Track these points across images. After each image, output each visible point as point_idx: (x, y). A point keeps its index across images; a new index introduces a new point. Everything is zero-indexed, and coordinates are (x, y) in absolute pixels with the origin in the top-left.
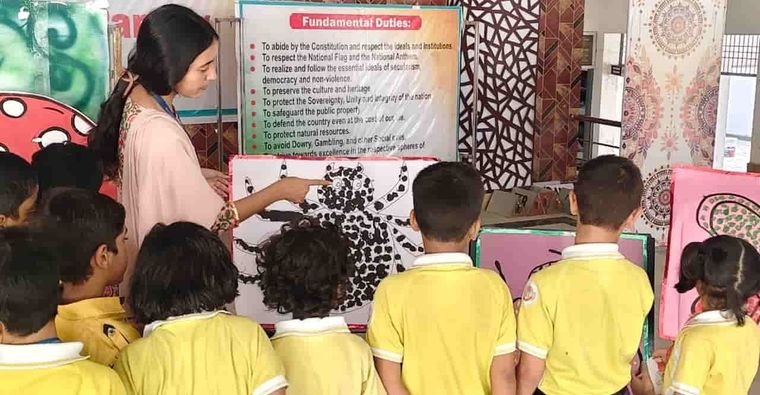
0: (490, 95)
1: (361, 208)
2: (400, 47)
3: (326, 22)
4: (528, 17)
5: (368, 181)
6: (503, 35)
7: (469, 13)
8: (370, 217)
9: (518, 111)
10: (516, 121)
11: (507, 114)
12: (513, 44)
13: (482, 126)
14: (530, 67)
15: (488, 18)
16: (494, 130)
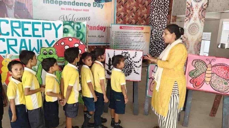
0: (156, 42)
1: (128, 59)
2: (139, 33)
3: (126, 28)
4: (164, 28)
5: (129, 54)
6: (159, 31)
7: (153, 27)
8: (129, 61)
9: (161, 45)
10: (161, 47)
11: (159, 46)
12: (161, 33)
13: (154, 48)
15: (156, 28)
16: (156, 49)
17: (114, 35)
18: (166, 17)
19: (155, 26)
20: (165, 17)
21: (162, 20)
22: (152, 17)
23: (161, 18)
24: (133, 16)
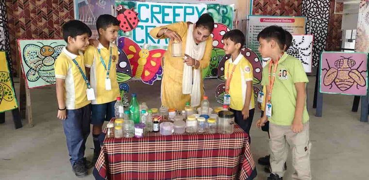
1: (292, 46)
2: (289, 27)
3: (270, 20)
4: (325, 20)
5: (294, 40)
6: (317, 25)
7: (308, 19)
8: (294, 48)
9: (321, 46)
10: (320, 49)
11: (317, 47)
12: (320, 28)
14: (325, 34)
17: (252, 30)
18: (328, 5)
19: (311, 17)
20: (326, 4)
21: (321, 9)
22: (307, 5)
23: (320, 6)
24: (277, 5)
